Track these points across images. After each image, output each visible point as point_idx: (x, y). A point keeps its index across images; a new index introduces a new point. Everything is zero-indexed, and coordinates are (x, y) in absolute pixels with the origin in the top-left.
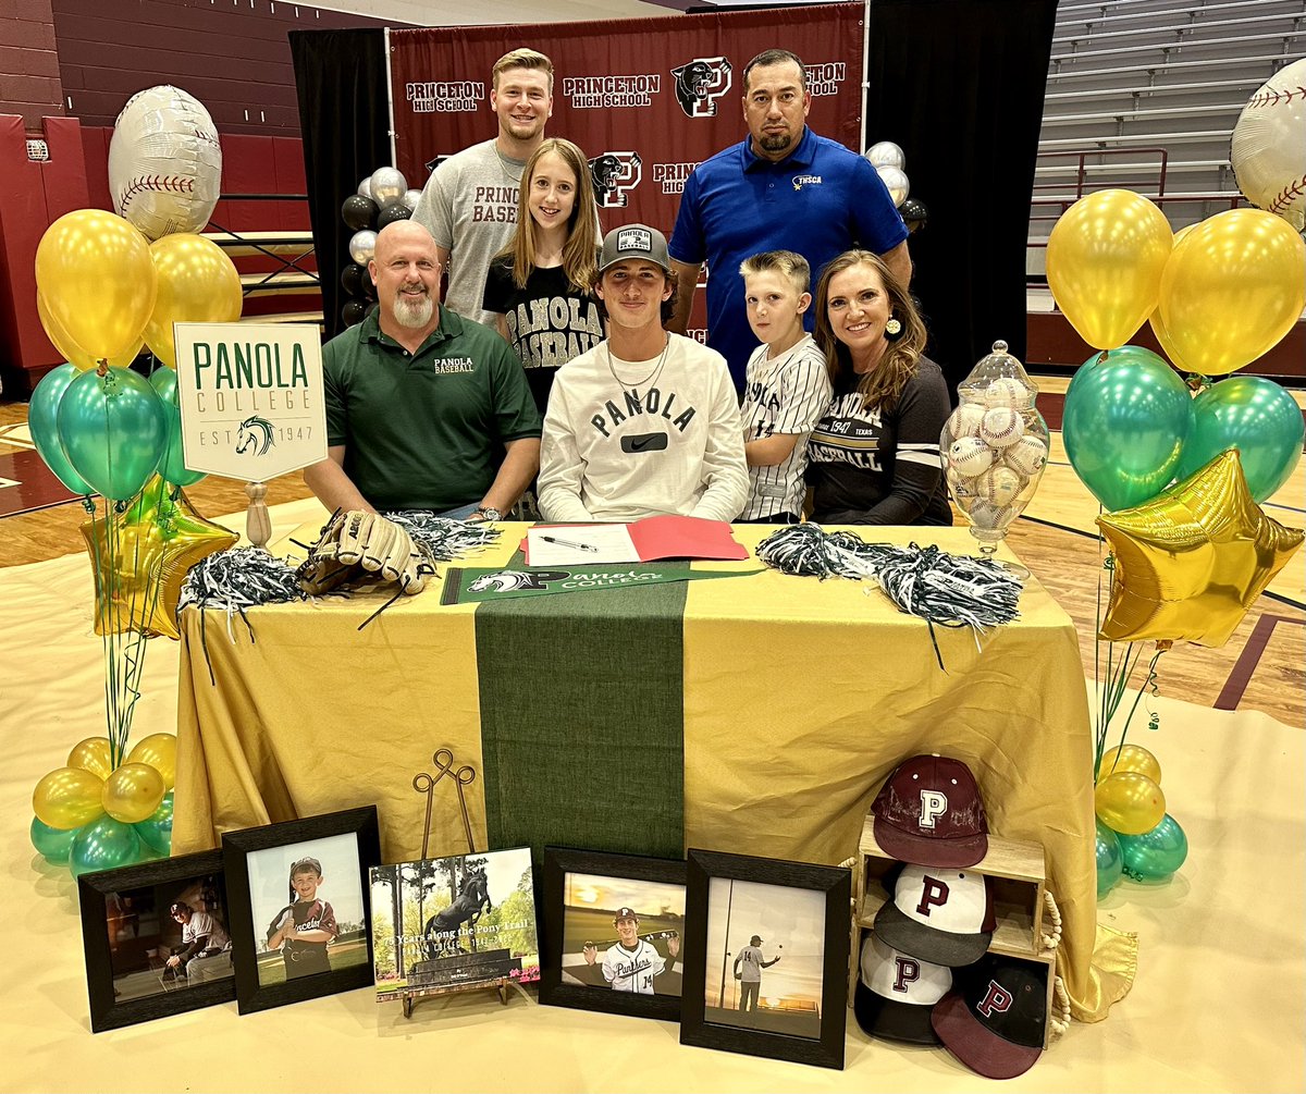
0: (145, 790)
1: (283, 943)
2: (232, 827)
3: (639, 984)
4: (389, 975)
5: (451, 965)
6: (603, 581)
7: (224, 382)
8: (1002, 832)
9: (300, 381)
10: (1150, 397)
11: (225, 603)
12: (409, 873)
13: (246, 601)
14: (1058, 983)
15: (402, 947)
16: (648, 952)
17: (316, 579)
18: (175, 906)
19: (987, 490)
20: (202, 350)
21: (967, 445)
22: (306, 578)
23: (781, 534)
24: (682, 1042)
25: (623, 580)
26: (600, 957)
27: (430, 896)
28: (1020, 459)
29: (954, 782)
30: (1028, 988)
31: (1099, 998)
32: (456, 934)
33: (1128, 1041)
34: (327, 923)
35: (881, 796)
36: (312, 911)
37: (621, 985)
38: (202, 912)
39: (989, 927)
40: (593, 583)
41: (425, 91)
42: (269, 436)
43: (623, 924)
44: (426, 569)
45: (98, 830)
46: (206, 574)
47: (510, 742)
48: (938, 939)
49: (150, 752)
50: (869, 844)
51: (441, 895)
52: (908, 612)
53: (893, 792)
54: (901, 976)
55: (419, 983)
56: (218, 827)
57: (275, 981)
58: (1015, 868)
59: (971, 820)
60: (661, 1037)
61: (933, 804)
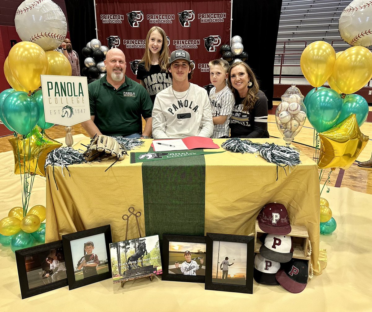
0: (35, 223)
1: (82, 267)
2: (65, 233)
3: (192, 273)
4: (116, 276)
5: (136, 271)
6: (179, 155)
7: (57, 94)
8: (294, 223)
9: (81, 94)
10: (331, 100)
11: (61, 164)
12: (122, 244)
13: (67, 163)
14: (310, 265)
15: (120, 266)
16: (194, 263)
17: (90, 156)
18: (47, 258)
19: (290, 127)
20: (50, 84)
21: (284, 113)
22: (86, 156)
23: (229, 141)
24: (205, 289)
25: (185, 155)
26: (180, 266)
27: (128, 251)
28: (299, 117)
29: (281, 210)
30: (303, 267)
31: (320, 268)
32: (137, 262)
33: (328, 281)
34: (96, 261)
35: (260, 215)
36: (91, 257)
37: (186, 273)
38: (56, 260)
39: (292, 251)
40: (176, 156)
41: (106, 17)
42: (72, 112)
43: (187, 255)
44: (124, 153)
45: (19, 235)
46: (54, 155)
47: (153, 204)
48: (279, 255)
49: (35, 211)
50: (258, 229)
51: (132, 250)
52: (271, 162)
53: (264, 214)
54: (267, 266)
55: (126, 277)
56: (60, 233)
57: (80, 279)
58: (300, 234)
59: (286, 221)
60: (198, 289)
61: (276, 217)
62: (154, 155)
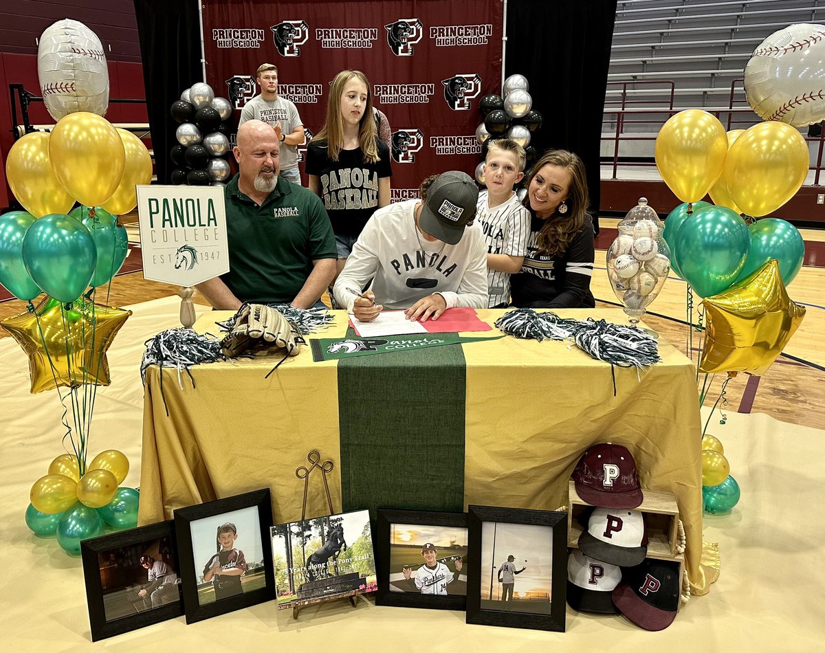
1: (213, 577)
2: (176, 506)
3: (438, 589)
4: (286, 593)
5: (323, 584)
6: (410, 345)
7: (167, 223)
8: (649, 487)
9: (212, 222)
11: (175, 363)
12: (295, 529)
13: (189, 362)
14: (684, 572)
15: (293, 575)
16: (443, 569)
17: (232, 348)
18: (143, 558)
19: (636, 286)
20: (153, 203)
21: (625, 259)
22: (226, 347)
23: (512, 315)
24: (467, 623)
25: (421, 344)
26: (413, 574)
27: (309, 542)
28: (655, 267)
29: (622, 458)
30: (669, 577)
31: (704, 581)
32: (326, 565)
33: (722, 605)
34: (240, 563)
35: (577, 469)
36: (231, 557)
37: (427, 591)
38: (160, 561)
39: (645, 543)
40: (404, 346)
41: (225, 34)
42: (194, 257)
43: (428, 553)
44: (300, 340)
45: (75, 514)
46: (162, 346)
47: (359, 445)
48: (618, 551)
49: (104, 463)
50: (574, 498)
51: (315, 541)
52: (598, 359)
53: (586, 466)
54: (593, 575)
55: (304, 596)
56: (166, 507)
57: (209, 601)
58: (661, 507)
59: (632, 481)
60: (453, 622)
61: (611, 472)
62: (359, 345)
